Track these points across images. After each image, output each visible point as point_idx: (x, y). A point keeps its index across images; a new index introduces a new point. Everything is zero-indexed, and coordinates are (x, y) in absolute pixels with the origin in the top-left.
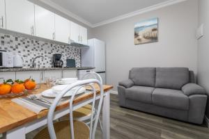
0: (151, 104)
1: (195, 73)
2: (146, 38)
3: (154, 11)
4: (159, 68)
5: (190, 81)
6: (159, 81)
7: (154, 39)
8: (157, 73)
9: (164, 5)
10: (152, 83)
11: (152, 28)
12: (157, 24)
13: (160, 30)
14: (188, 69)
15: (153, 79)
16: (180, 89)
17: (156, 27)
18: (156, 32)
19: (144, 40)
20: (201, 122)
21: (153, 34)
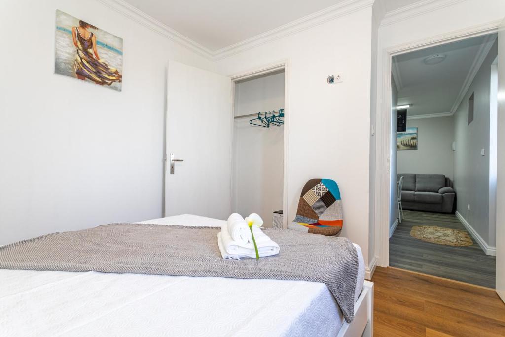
0: (414, 202)
1: (451, 179)
2: (405, 145)
3: (419, 119)
4: (419, 175)
5: (446, 186)
6: (418, 186)
7: (414, 147)
8: (417, 180)
9: (426, 117)
10: (413, 188)
11: (412, 136)
12: (417, 134)
13: (419, 139)
14: (444, 176)
15: (414, 184)
16: (438, 192)
17: (415, 136)
18: (415, 140)
19: (402, 147)
20: (450, 210)
21: (413, 142)
